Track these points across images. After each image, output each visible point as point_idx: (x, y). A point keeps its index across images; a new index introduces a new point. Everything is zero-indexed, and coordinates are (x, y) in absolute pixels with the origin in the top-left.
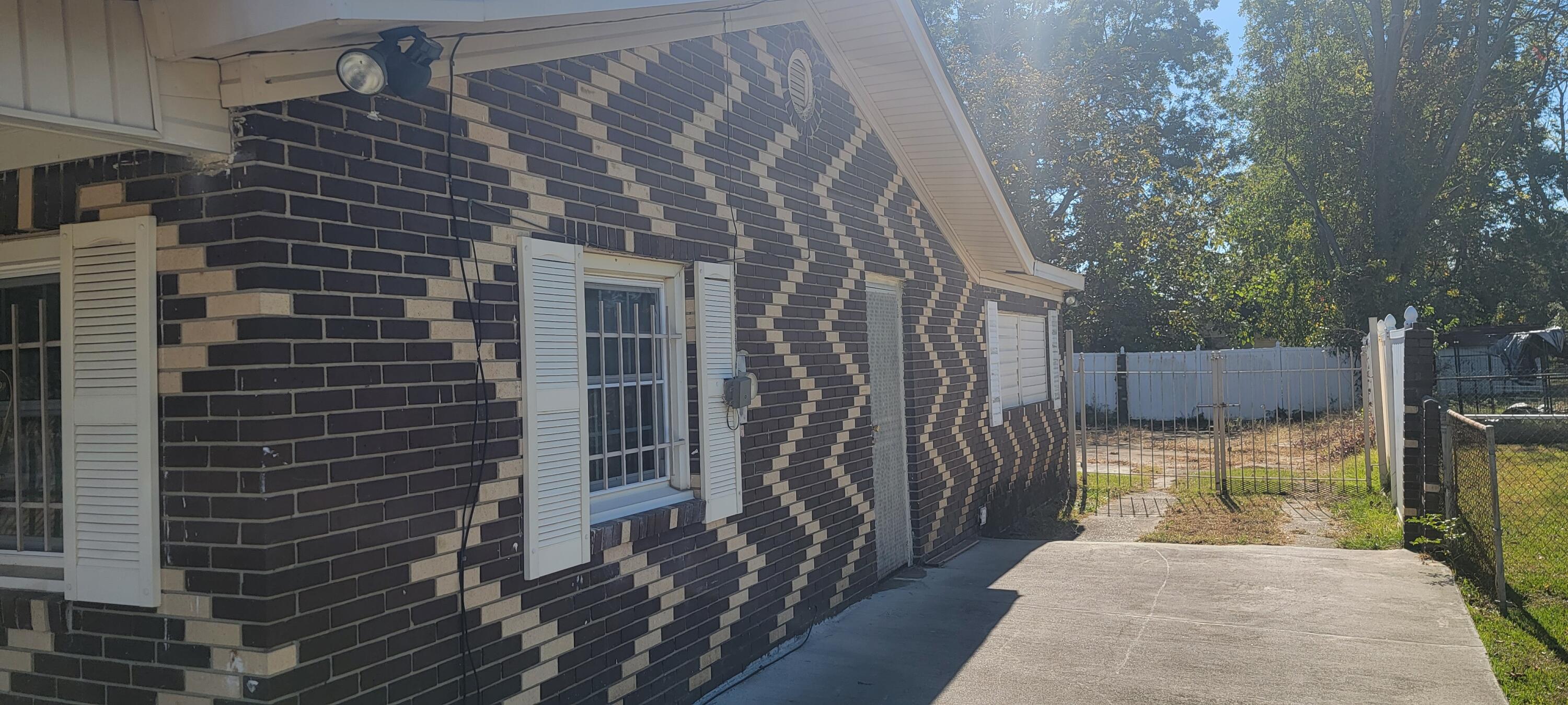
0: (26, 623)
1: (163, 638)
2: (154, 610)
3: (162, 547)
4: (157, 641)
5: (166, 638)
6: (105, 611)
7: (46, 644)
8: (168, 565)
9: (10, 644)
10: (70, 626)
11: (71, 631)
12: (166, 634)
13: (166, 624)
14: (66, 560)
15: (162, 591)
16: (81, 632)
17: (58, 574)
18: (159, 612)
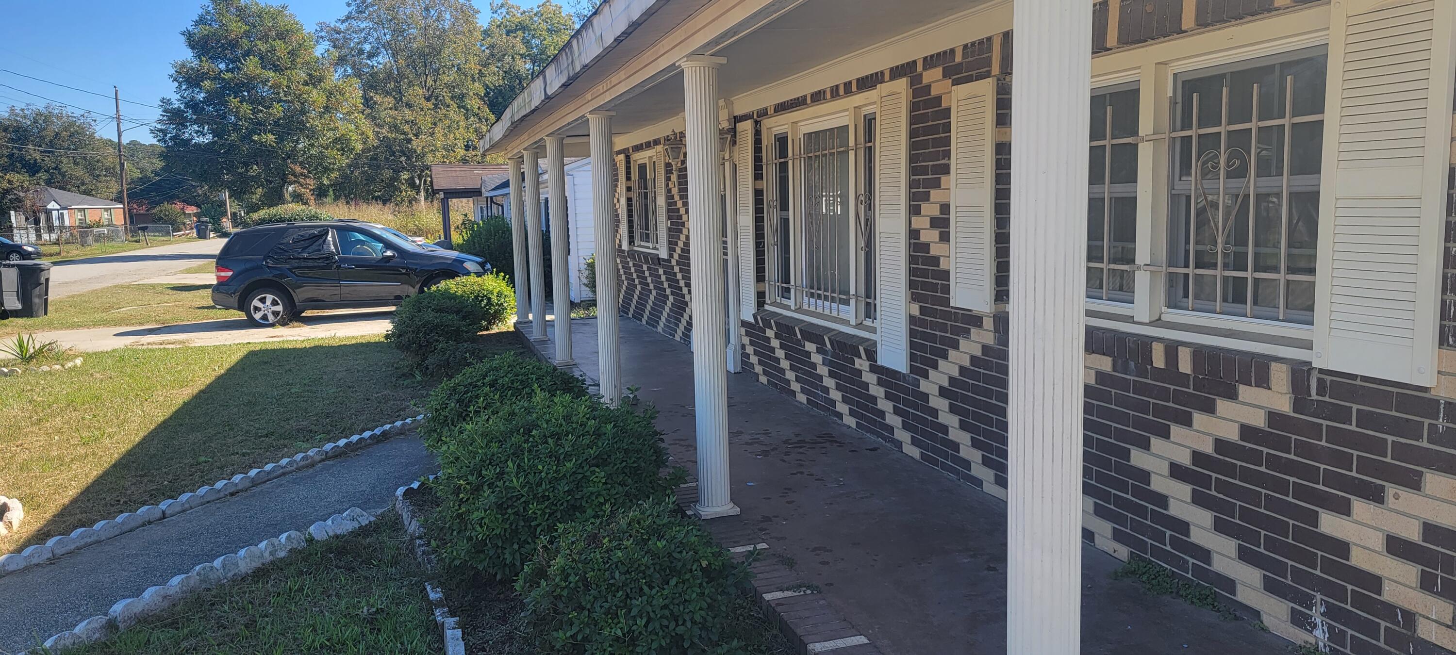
0: (1263, 382)
1: (1437, 419)
2: (1425, 389)
3: (1442, 328)
4: (1427, 422)
5: (1441, 420)
6: (1358, 382)
7: (1283, 404)
8: (1448, 345)
9: (1240, 398)
10: (1313, 392)
11: (1314, 396)
12: (1442, 415)
13: (1442, 406)
14: (1318, 333)
15: (1439, 372)
16: (1327, 399)
17: (1308, 345)
18: (1433, 392)
